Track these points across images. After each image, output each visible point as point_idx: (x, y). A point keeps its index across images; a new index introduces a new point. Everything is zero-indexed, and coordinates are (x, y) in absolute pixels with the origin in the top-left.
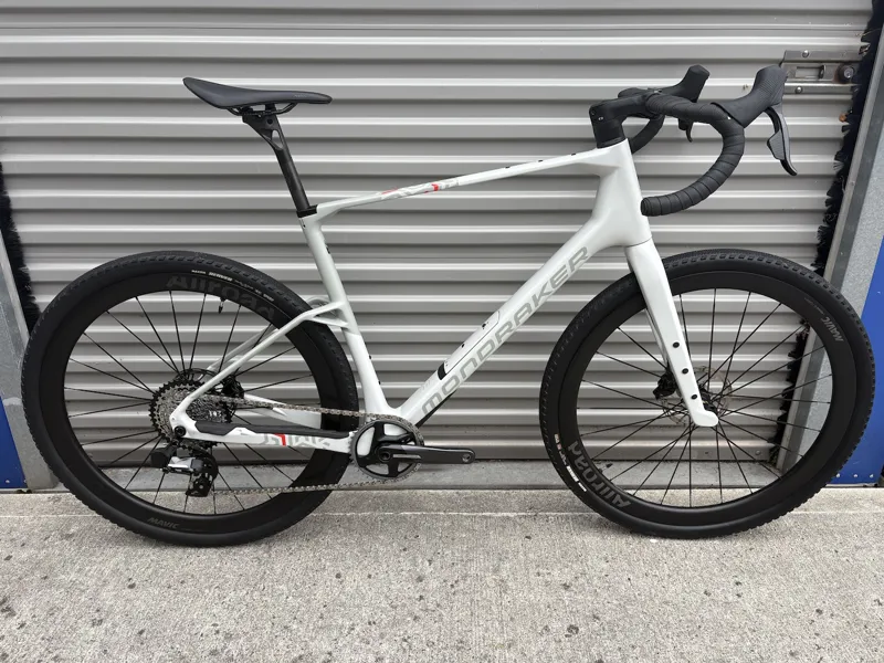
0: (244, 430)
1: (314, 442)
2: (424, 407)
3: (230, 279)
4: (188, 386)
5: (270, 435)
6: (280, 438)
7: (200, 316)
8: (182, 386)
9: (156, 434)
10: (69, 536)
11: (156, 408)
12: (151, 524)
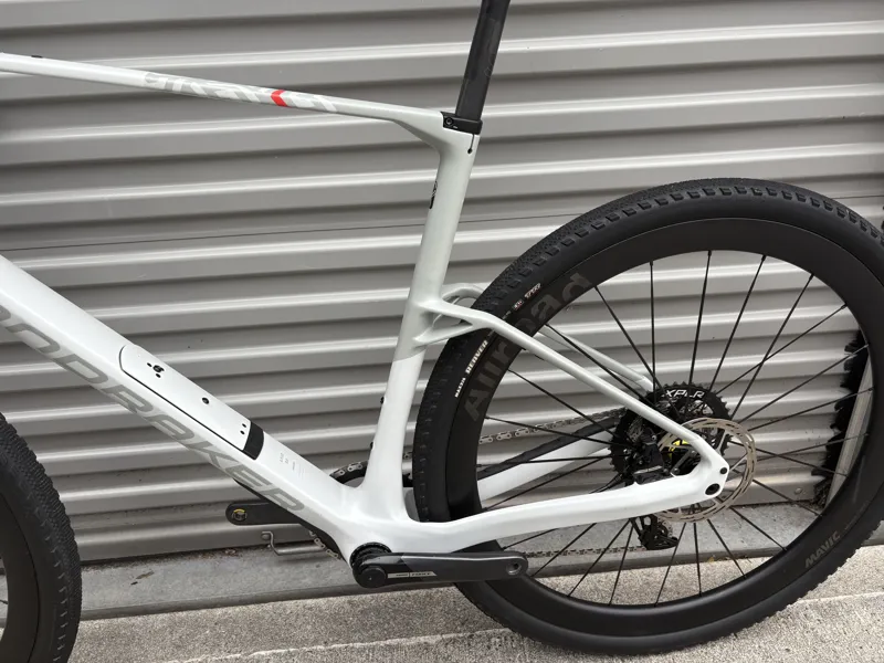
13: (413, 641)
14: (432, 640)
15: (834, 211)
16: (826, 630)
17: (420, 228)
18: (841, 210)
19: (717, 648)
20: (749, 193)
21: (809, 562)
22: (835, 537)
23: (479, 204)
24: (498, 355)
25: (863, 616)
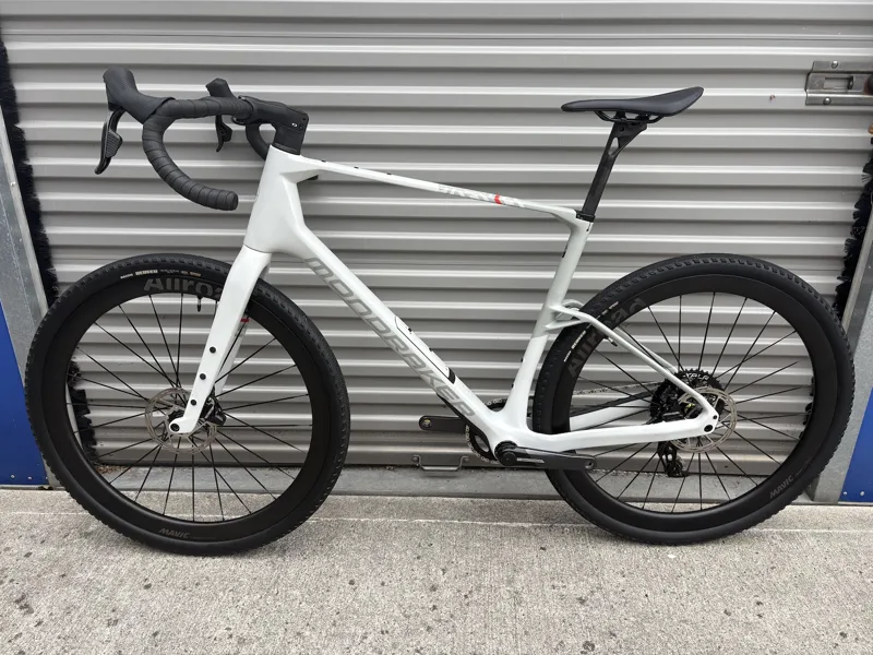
10: (88, 535)
13: (514, 525)
14: (526, 525)
15: (786, 276)
16: (786, 546)
17: (556, 268)
18: (790, 276)
19: (710, 547)
20: (737, 262)
21: (773, 494)
22: (790, 480)
23: (591, 257)
24: (591, 340)
25: (812, 541)
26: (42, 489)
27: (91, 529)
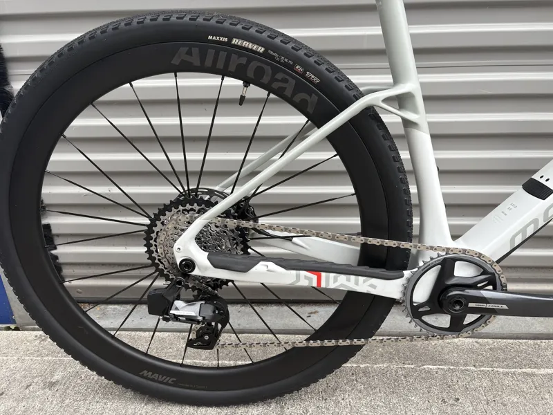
0: (272, 265)
1: (357, 283)
2: (513, 240)
3: (261, 50)
4: (196, 207)
5: (303, 273)
6: (315, 277)
7: (216, 104)
8: (188, 207)
9: (152, 270)
10: (52, 385)
11: (154, 235)
12: (142, 377)
26: (9, 329)
27: (56, 377)
